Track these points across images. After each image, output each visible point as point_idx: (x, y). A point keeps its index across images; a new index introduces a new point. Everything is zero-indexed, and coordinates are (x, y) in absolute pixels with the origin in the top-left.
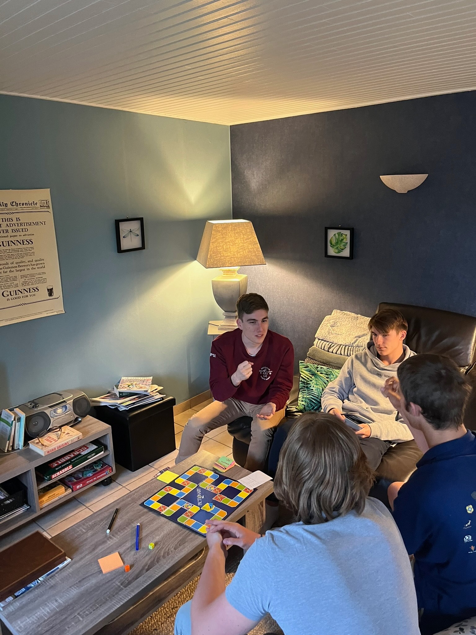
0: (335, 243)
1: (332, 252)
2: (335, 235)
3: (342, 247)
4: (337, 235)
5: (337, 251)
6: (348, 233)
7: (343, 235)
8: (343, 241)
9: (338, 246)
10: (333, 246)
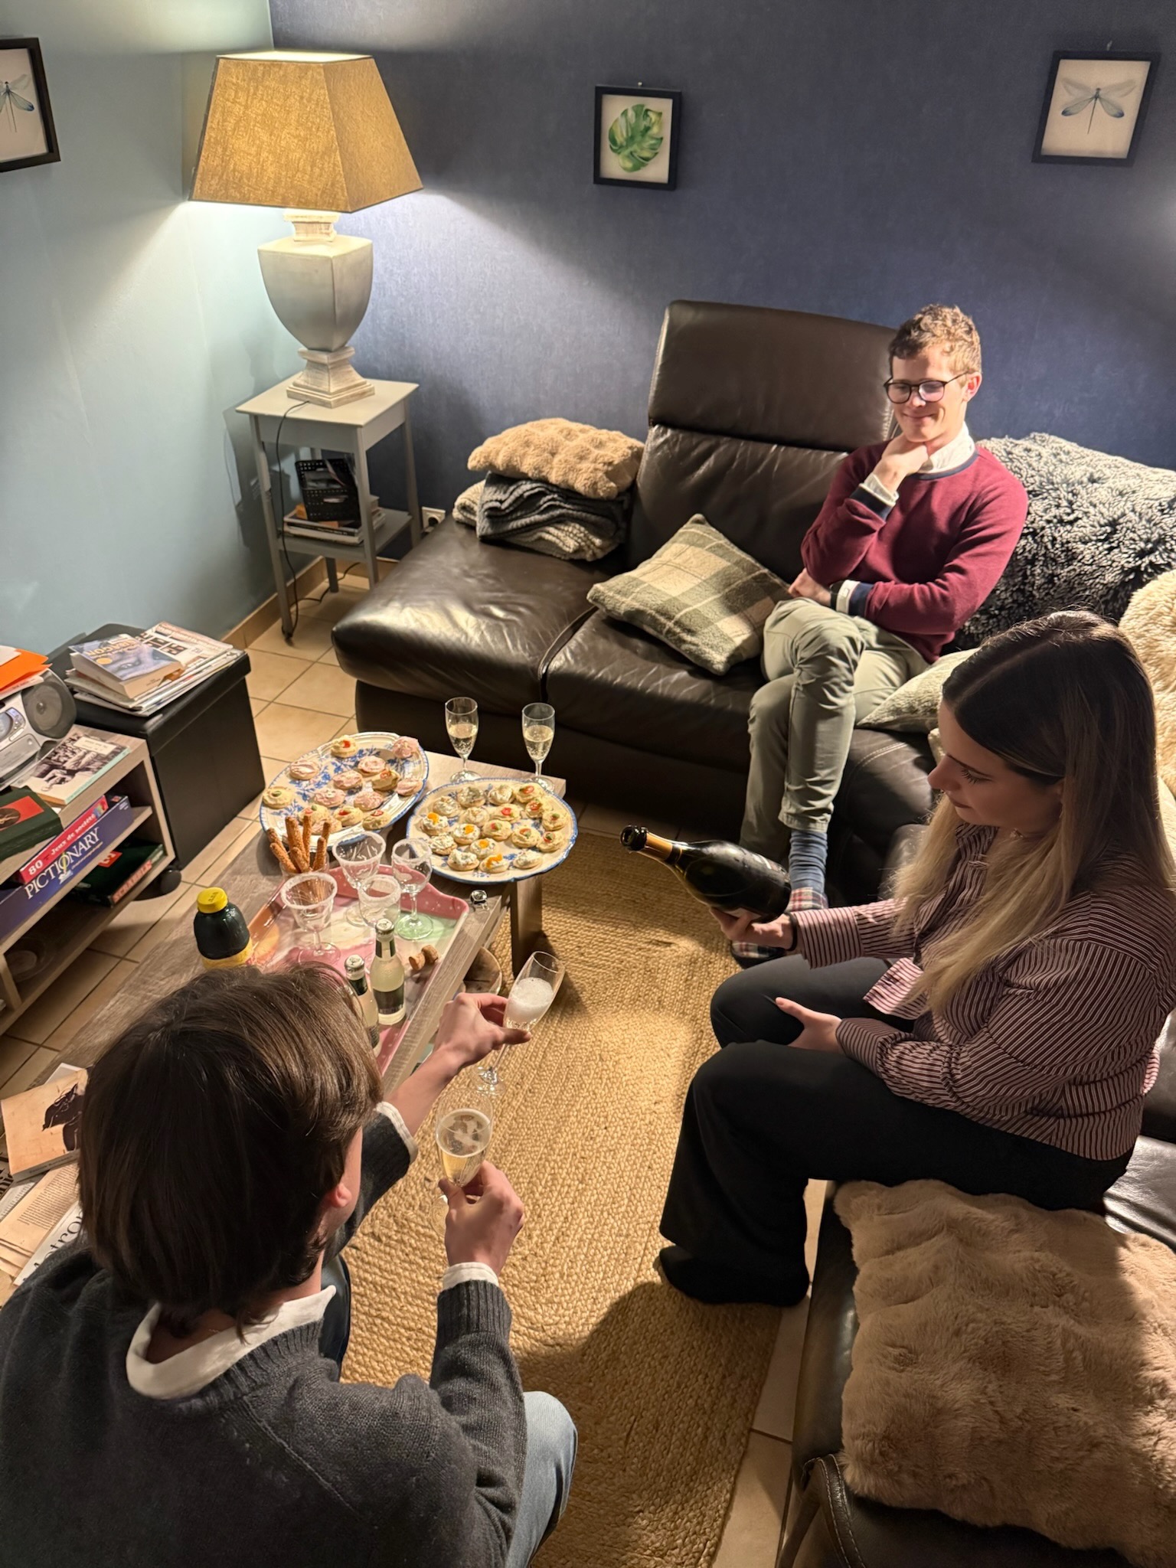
0: (627, 140)
1: (615, 166)
2: (625, 113)
3: (646, 154)
4: (631, 113)
5: (629, 165)
6: (666, 106)
7: (650, 113)
8: (650, 133)
9: (635, 147)
10: (617, 148)
